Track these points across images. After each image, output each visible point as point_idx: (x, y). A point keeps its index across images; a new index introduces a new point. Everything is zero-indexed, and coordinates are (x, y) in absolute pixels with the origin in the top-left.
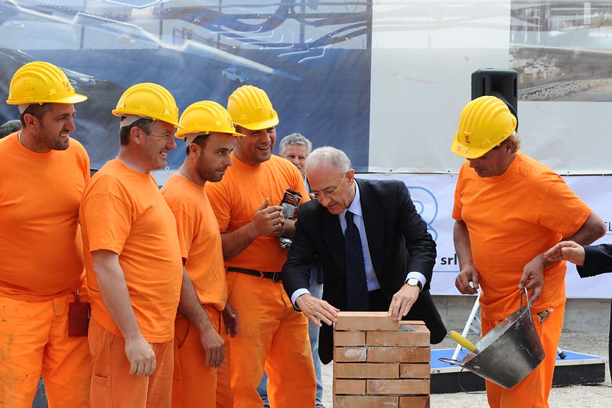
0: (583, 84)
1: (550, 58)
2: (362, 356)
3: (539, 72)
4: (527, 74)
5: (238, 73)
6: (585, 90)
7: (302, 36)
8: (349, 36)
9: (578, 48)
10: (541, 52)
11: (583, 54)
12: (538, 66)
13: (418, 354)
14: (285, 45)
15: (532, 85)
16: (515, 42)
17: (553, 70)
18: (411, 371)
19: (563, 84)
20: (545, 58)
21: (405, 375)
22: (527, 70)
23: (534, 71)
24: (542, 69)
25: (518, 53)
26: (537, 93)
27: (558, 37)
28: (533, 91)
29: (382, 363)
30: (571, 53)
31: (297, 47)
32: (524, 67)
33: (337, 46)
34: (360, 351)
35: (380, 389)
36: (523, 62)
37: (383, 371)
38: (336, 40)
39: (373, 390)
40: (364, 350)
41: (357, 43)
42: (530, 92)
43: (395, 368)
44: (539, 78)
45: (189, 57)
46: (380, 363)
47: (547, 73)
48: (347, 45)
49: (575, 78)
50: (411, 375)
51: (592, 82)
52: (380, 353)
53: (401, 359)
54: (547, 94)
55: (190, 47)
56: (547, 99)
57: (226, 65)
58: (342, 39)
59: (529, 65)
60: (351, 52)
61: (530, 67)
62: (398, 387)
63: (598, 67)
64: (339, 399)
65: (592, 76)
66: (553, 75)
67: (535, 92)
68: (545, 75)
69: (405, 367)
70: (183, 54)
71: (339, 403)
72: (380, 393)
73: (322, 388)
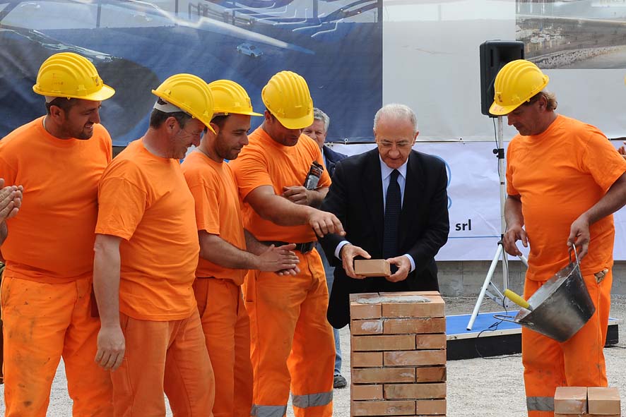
0: (588, 52)
1: (555, 28)
2: (379, 328)
3: (545, 41)
4: (534, 44)
5: (252, 48)
6: (589, 58)
7: (315, 11)
8: (361, 10)
9: (581, 18)
10: (547, 22)
11: (587, 24)
12: (545, 35)
13: (433, 324)
14: (298, 20)
15: (538, 54)
16: (521, 12)
17: (559, 38)
18: (427, 342)
19: (568, 52)
20: (550, 28)
21: (421, 345)
22: (533, 40)
23: (541, 40)
24: (548, 38)
25: (525, 24)
26: (544, 61)
27: (562, 8)
28: (540, 60)
29: (399, 335)
30: (575, 22)
31: (310, 21)
32: (530, 37)
33: (349, 20)
34: (376, 323)
35: (397, 361)
36: (529, 32)
37: (400, 342)
38: (348, 14)
39: (390, 362)
40: (381, 321)
41: (368, 17)
42: (537, 60)
43: (412, 339)
44: (545, 47)
45: (204, 33)
46: (396, 334)
47: (553, 42)
48: (359, 19)
49: (580, 47)
50: (427, 345)
51: (596, 50)
52: (397, 325)
53: (417, 330)
54: (553, 62)
55: (205, 24)
56: (554, 67)
57: (242, 40)
58: (354, 13)
59: (535, 34)
60: (363, 25)
61: (536, 37)
62: (414, 359)
63: (602, 36)
64: (356, 372)
65: (596, 44)
66: (558, 43)
67: (542, 61)
68: (551, 43)
69: (421, 338)
70: (198, 31)
71: (357, 376)
72: (397, 365)
73: (340, 359)
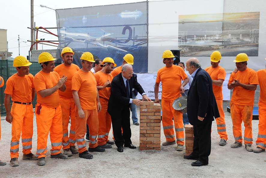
0: (194, 53)
1: (187, 47)
5: (120, 52)
6: (195, 54)
7: (134, 44)
8: (143, 44)
9: (193, 45)
10: (185, 46)
11: (194, 46)
14: (129, 46)
15: (183, 53)
16: (179, 44)
17: (188, 50)
18: (157, 114)
19: (190, 53)
21: (155, 115)
22: (182, 50)
24: (185, 50)
25: (180, 47)
27: (189, 43)
30: (192, 46)
31: (132, 46)
33: (141, 46)
36: (181, 48)
38: (141, 45)
41: (145, 45)
44: (185, 52)
45: (109, 48)
48: (143, 46)
49: (193, 52)
51: (197, 53)
54: (186, 55)
56: (187, 56)
57: (117, 50)
58: (142, 44)
59: (182, 49)
60: (144, 47)
63: (198, 49)
65: (196, 51)
67: (184, 55)
70: (108, 48)
